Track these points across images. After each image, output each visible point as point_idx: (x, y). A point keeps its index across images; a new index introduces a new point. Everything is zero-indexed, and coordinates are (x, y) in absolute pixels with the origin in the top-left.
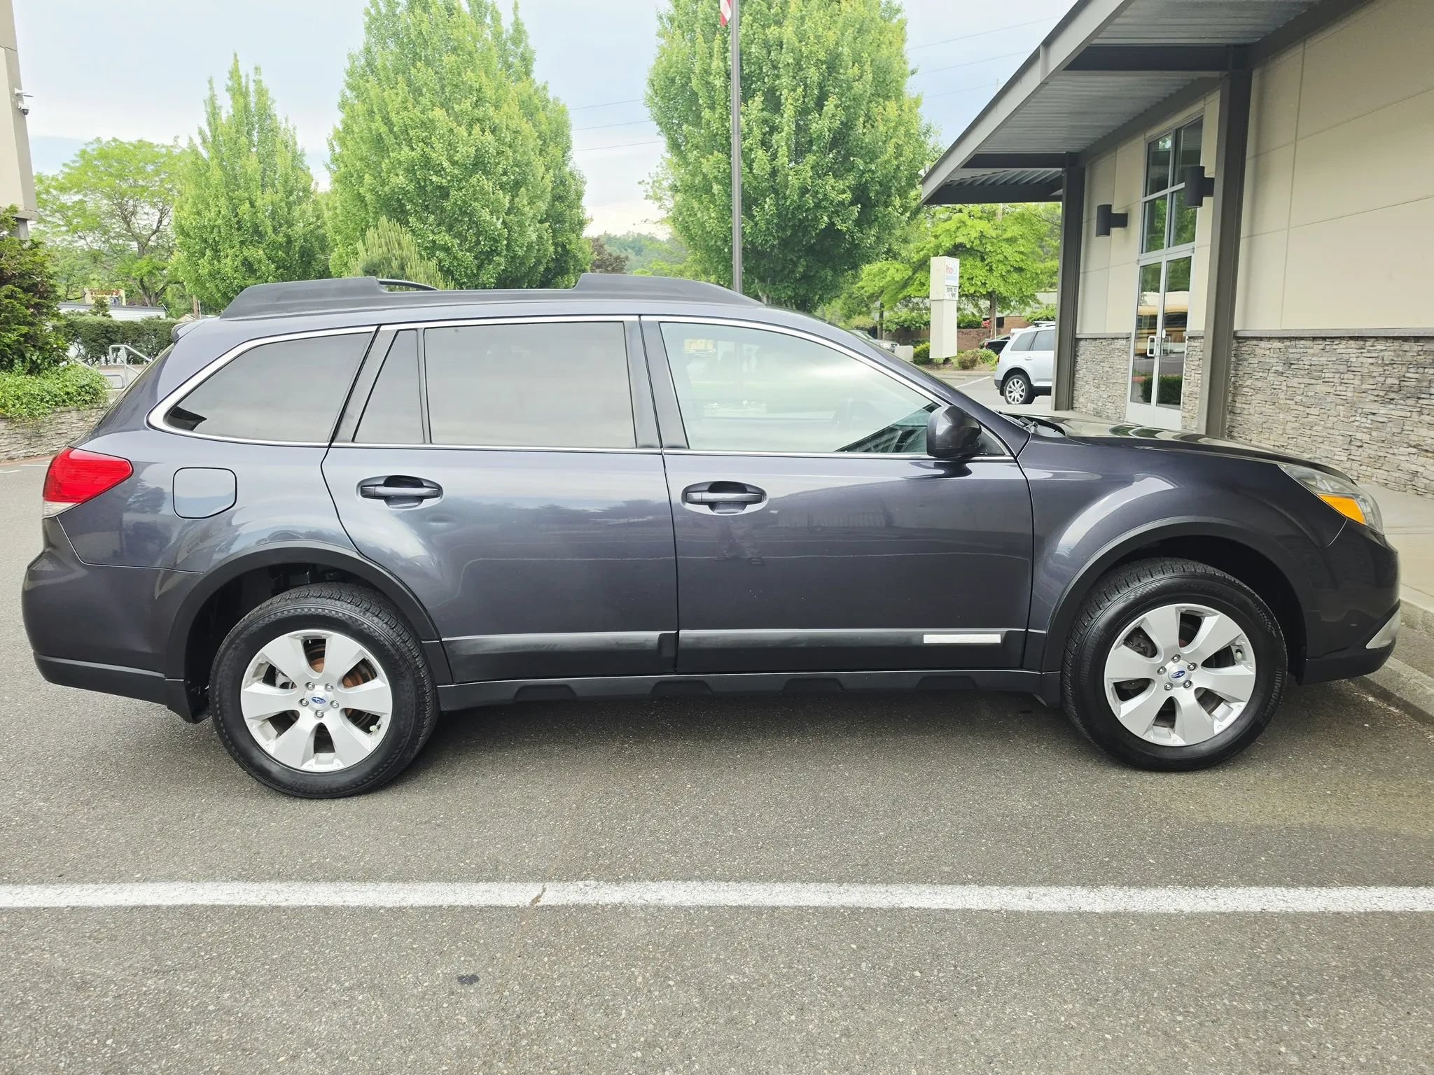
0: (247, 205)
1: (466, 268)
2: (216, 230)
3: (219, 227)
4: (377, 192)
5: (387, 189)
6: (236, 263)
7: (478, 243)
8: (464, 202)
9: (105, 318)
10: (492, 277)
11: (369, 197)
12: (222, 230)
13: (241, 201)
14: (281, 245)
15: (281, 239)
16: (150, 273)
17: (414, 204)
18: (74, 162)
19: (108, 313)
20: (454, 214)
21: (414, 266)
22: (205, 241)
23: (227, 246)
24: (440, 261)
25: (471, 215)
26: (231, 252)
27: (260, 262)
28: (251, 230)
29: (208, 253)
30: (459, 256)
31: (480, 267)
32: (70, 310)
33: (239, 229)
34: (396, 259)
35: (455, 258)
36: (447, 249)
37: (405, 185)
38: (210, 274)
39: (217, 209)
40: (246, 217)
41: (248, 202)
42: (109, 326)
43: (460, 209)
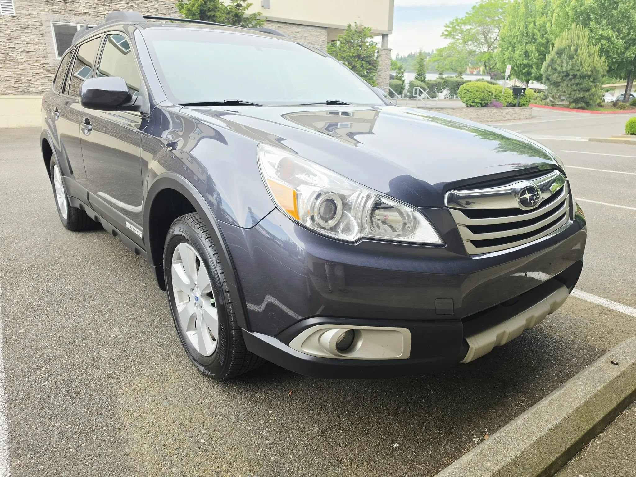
0: (532, 25)
1: (618, 49)
2: (516, 37)
3: (517, 36)
4: (576, 10)
5: (582, 8)
6: (521, 53)
7: (629, 34)
8: (626, 10)
9: (461, 79)
10: (633, 54)
11: (570, 13)
12: (518, 38)
13: (530, 23)
14: (543, 44)
15: (544, 41)
16: (489, 59)
17: (596, 14)
18: (470, 11)
19: (462, 77)
20: (618, 17)
21: (583, 49)
22: (510, 43)
23: (519, 45)
24: (602, 45)
25: (629, 18)
26: (520, 47)
27: (532, 52)
28: (531, 37)
29: (510, 48)
30: (615, 42)
31: (626, 49)
32: (448, 75)
33: (527, 37)
34: (574, 46)
35: (612, 43)
36: (608, 39)
37: (592, 4)
38: (508, 58)
39: (519, 28)
40: (531, 31)
41: (533, 23)
42: (460, 83)
43: (623, 15)
